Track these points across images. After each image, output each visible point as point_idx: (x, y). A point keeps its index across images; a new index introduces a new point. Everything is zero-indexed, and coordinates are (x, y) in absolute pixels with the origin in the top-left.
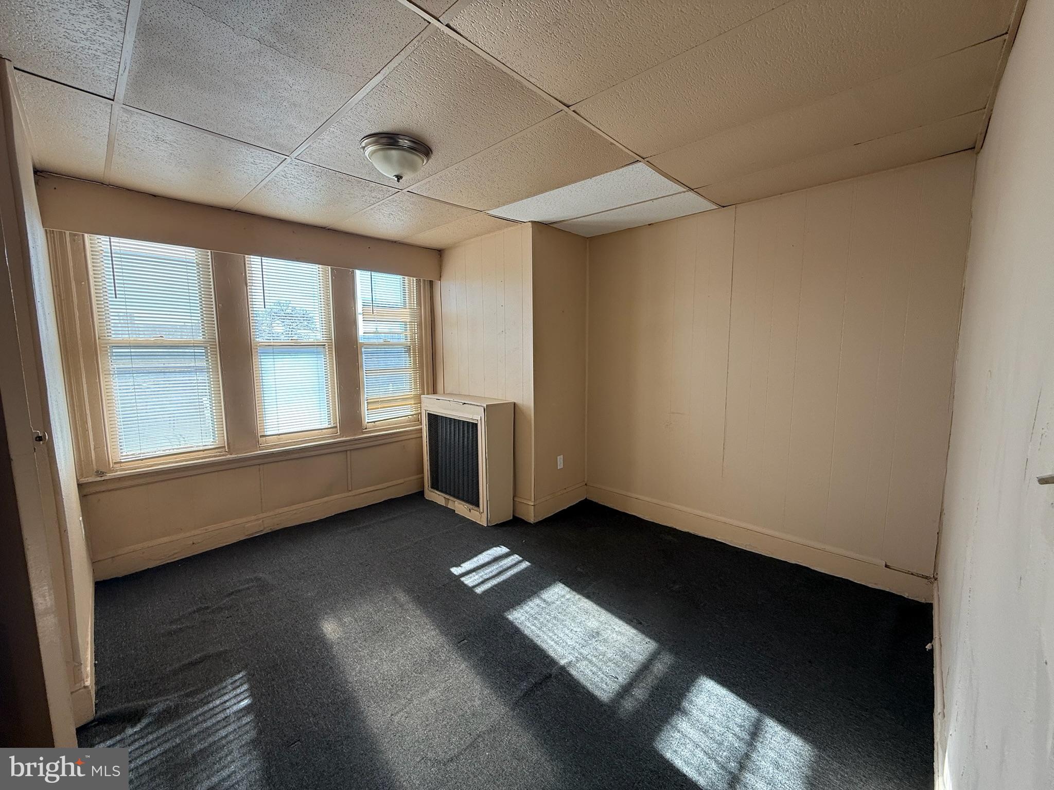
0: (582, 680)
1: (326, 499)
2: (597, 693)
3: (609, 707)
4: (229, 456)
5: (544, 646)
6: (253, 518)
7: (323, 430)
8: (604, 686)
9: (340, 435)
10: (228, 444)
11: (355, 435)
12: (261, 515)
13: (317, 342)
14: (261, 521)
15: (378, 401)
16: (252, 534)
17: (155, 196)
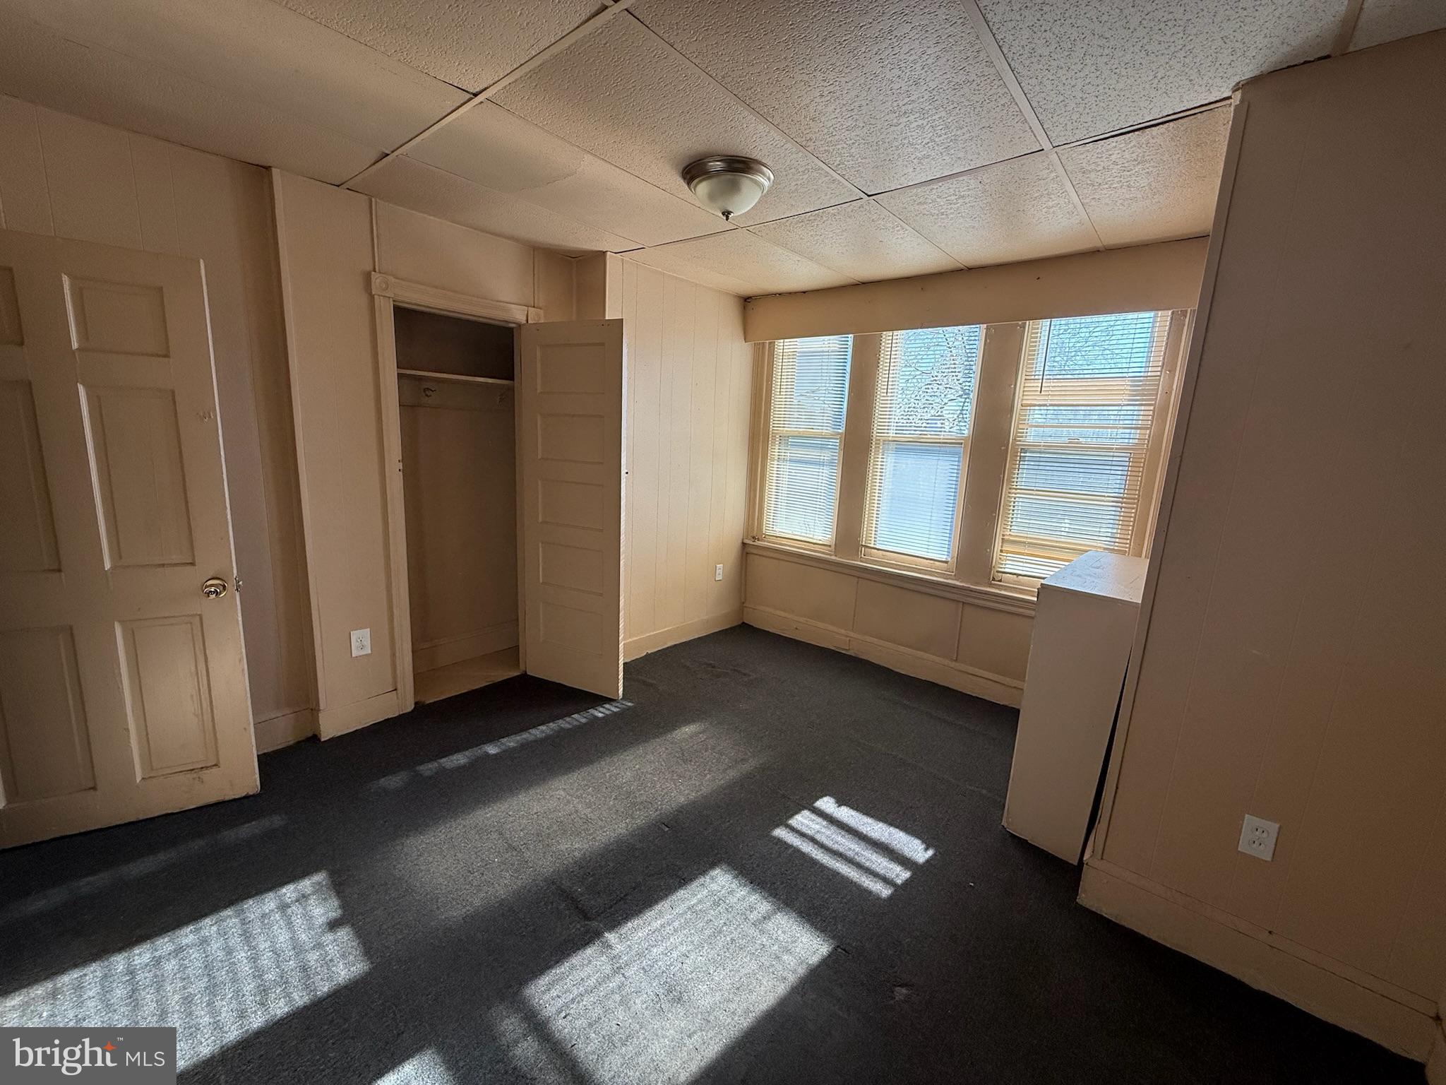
0: (576, 960)
1: (920, 653)
2: (544, 981)
3: (516, 994)
4: (833, 558)
5: (650, 914)
6: (843, 631)
7: (936, 562)
8: (554, 993)
9: (955, 575)
10: (835, 545)
11: (977, 584)
12: (852, 634)
13: (944, 439)
14: (848, 639)
15: (1025, 543)
16: (838, 648)
17: (804, 292)
